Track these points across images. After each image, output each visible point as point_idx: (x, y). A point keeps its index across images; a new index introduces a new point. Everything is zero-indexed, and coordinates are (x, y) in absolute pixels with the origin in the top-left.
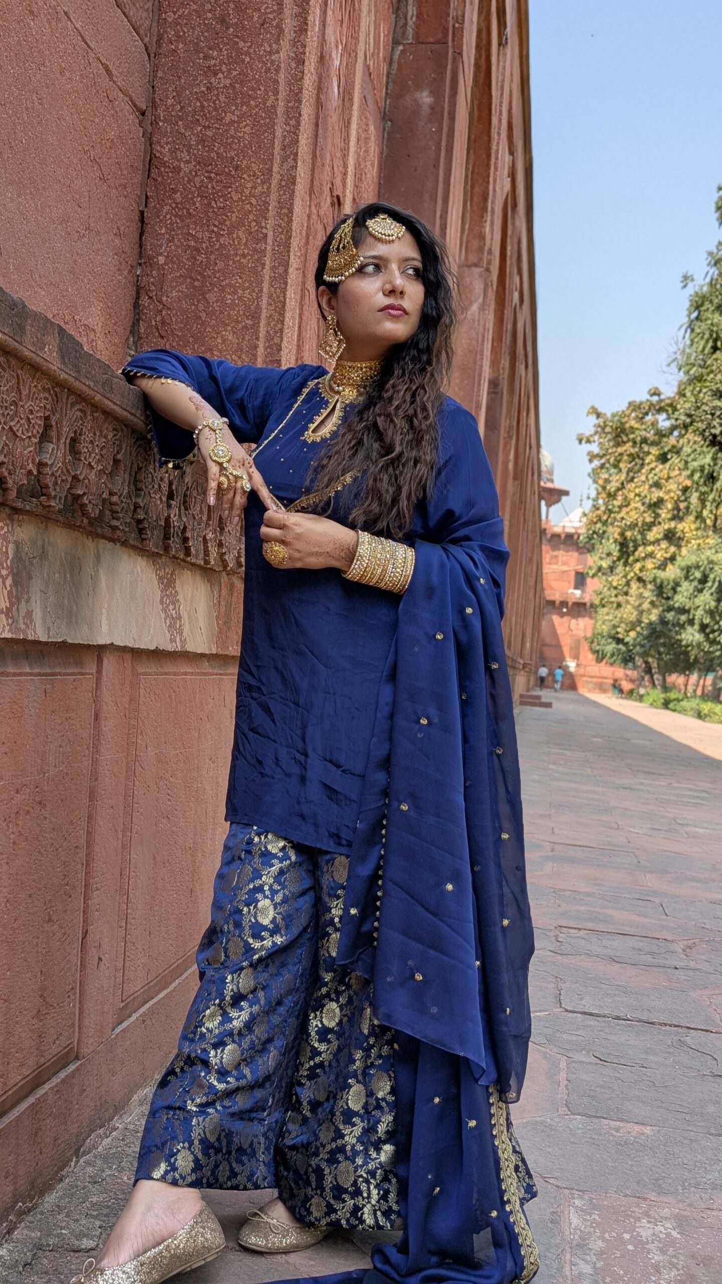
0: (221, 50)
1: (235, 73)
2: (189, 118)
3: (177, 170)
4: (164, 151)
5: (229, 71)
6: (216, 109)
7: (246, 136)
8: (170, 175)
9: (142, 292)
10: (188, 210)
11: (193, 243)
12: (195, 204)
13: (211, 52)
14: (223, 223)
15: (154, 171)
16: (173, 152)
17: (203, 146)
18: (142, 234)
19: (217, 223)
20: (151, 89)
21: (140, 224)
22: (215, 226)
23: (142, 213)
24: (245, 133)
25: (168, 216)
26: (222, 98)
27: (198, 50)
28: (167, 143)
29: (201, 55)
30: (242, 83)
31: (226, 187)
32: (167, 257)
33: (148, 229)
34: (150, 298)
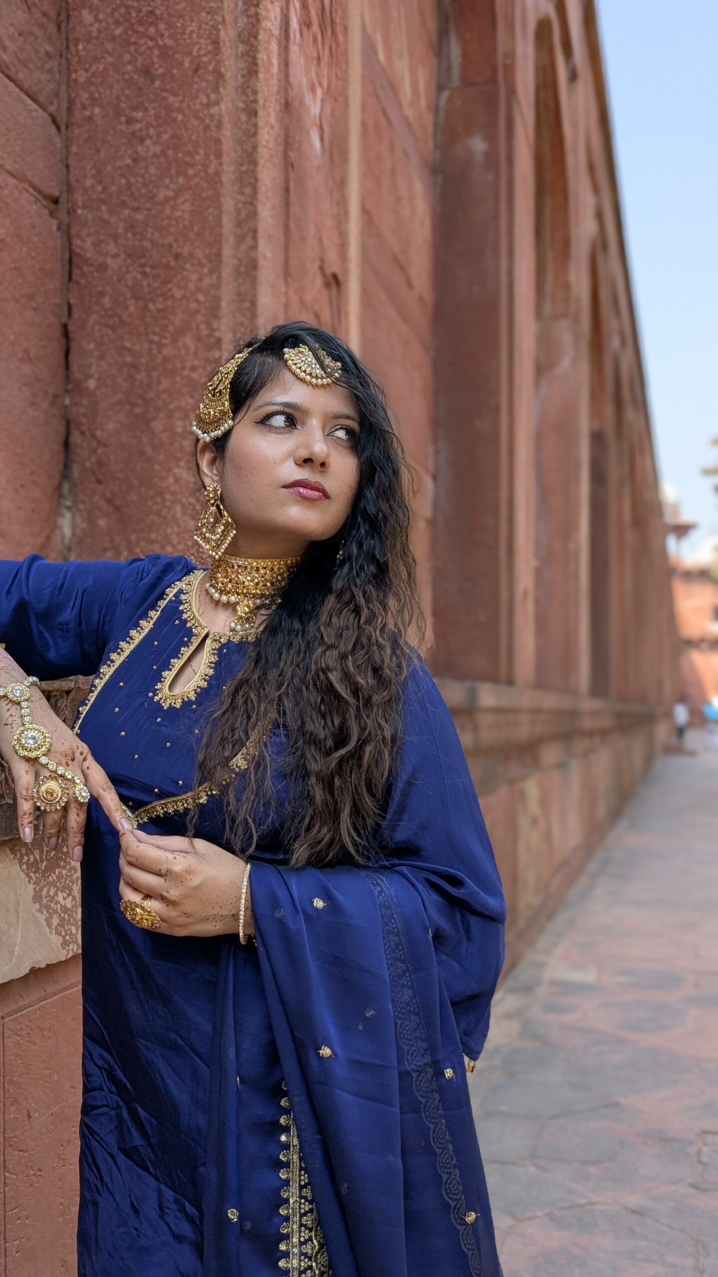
0: (146, 110)
1: (165, 136)
2: (114, 201)
3: (103, 267)
4: (85, 245)
5: (159, 135)
6: (145, 185)
7: (186, 216)
8: (96, 274)
9: (73, 426)
10: (120, 317)
11: (129, 359)
12: (127, 308)
13: (134, 114)
14: (164, 328)
15: (76, 273)
16: (96, 244)
17: (134, 234)
18: (67, 353)
19: (157, 330)
20: (64, 170)
21: (63, 341)
22: (155, 333)
23: (65, 327)
24: (183, 211)
25: (97, 328)
26: (152, 170)
27: (118, 113)
28: (89, 235)
29: (123, 119)
30: (176, 148)
31: (165, 283)
32: (99, 379)
33: (74, 346)
34: (82, 433)
